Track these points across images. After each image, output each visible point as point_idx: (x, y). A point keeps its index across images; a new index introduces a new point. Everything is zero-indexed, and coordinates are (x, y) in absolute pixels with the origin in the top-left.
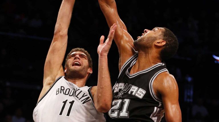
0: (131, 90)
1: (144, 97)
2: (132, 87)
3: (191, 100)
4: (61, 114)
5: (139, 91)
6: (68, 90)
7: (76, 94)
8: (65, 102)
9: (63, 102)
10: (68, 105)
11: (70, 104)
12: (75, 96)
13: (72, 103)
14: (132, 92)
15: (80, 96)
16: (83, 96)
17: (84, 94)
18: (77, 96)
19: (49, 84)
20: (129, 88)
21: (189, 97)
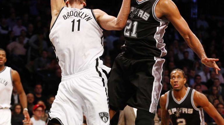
0: (140, 13)
1: (148, 19)
2: (140, 11)
3: (196, 16)
4: (73, 30)
5: (145, 14)
6: (72, 12)
7: (80, 16)
8: (73, 22)
9: (72, 22)
10: (76, 24)
11: (78, 22)
12: (79, 17)
13: (79, 21)
14: (140, 15)
15: (83, 16)
16: (85, 16)
17: (86, 14)
18: (81, 17)
19: (56, 15)
20: (138, 12)
21: (194, 14)
